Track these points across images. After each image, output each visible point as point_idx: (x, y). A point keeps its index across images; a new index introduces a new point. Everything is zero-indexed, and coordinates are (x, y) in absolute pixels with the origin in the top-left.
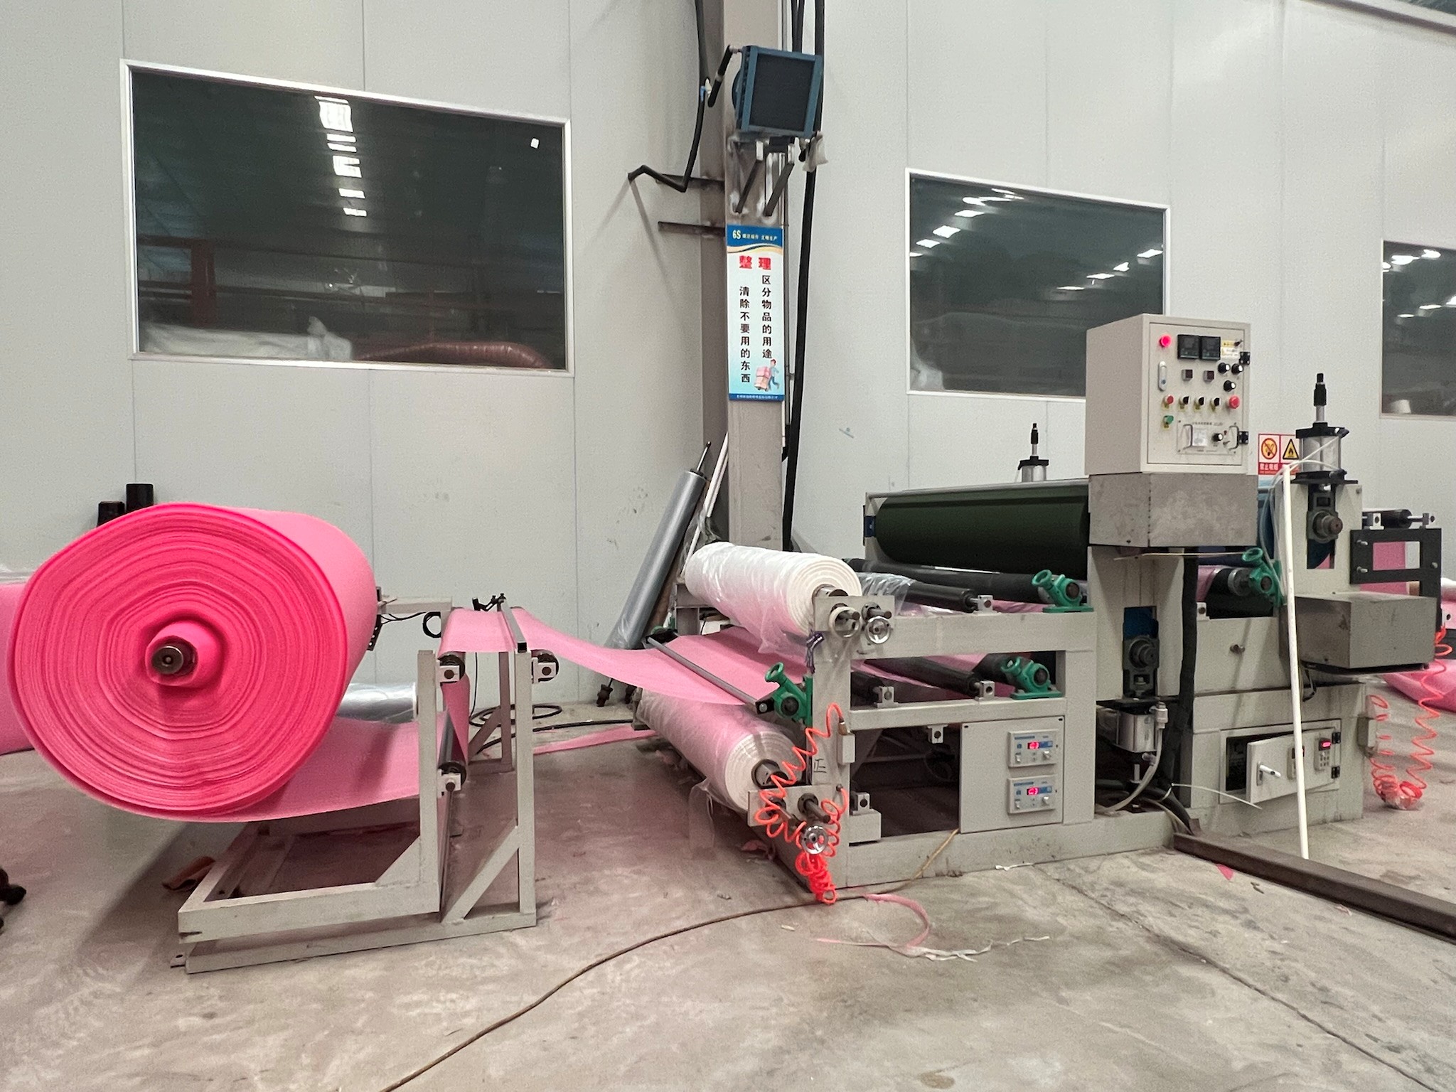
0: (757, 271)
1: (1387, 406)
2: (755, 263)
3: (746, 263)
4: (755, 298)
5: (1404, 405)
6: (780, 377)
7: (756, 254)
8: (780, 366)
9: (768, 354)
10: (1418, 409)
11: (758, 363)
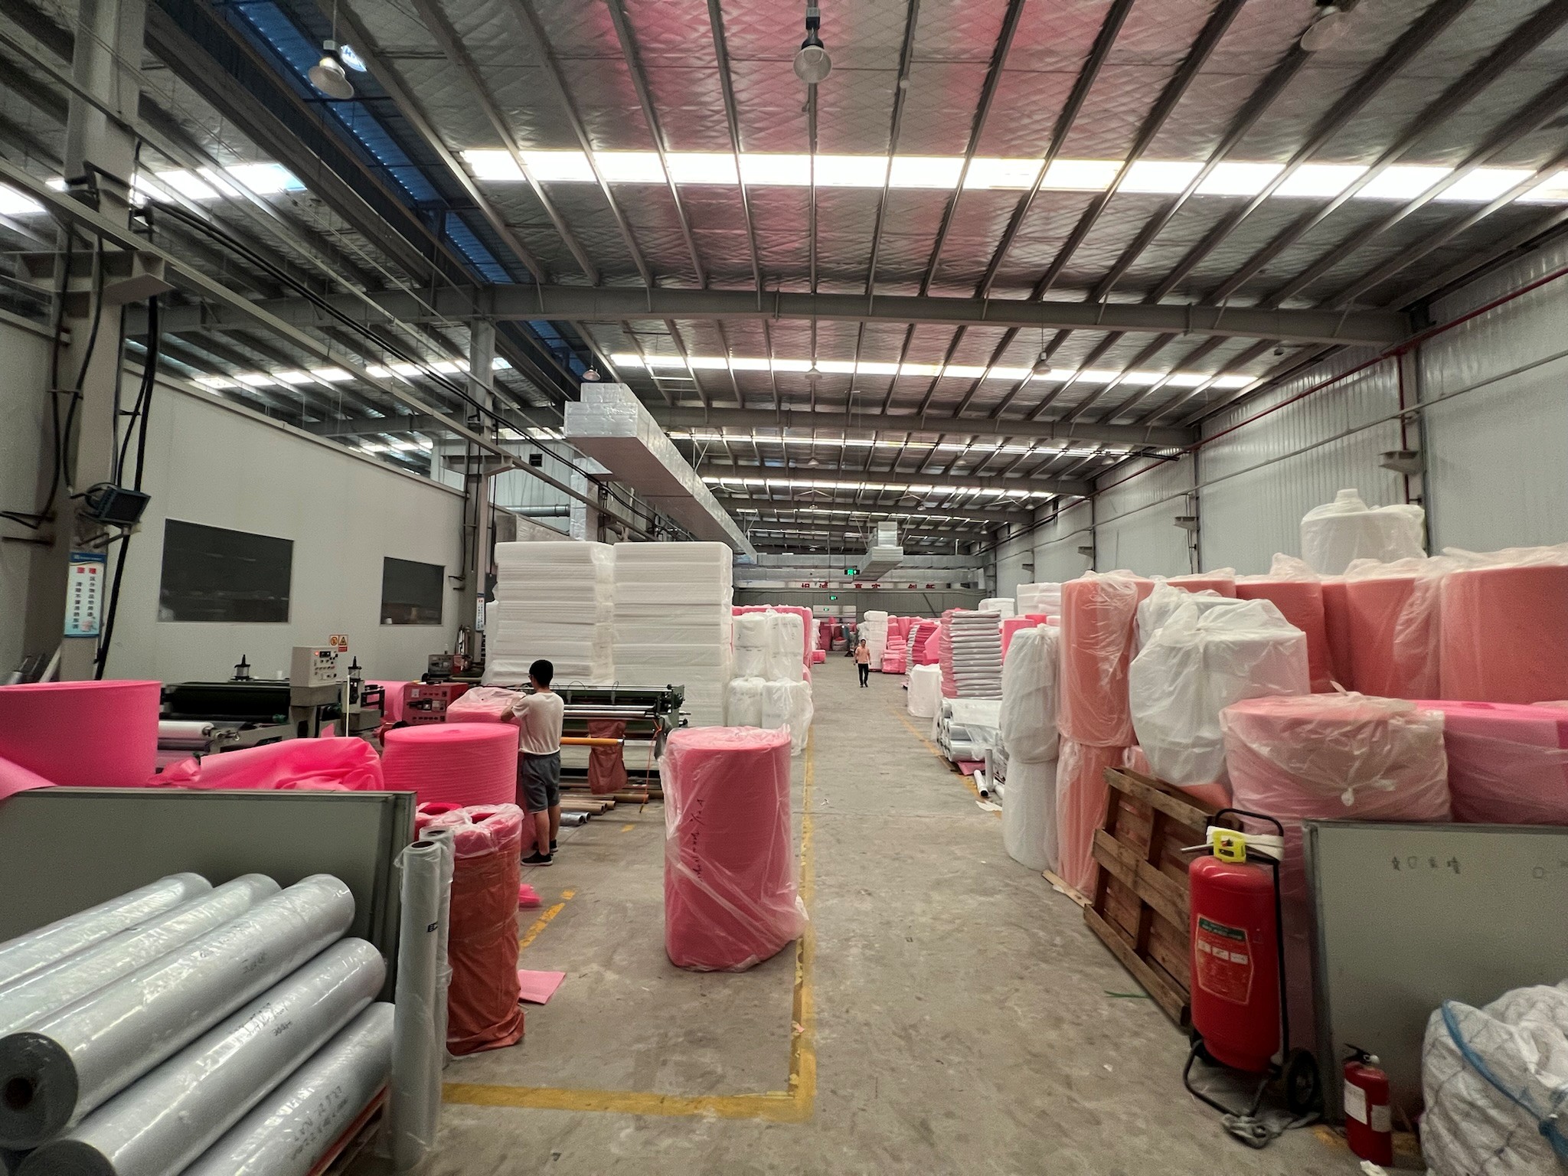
0: (87, 575)
1: (383, 622)
2: (87, 571)
3: (81, 571)
4: (86, 588)
5: (389, 621)
6: (97, 625)
7: (87, 567)
8: (98, 620)
9: (90, 614)
10: (395, 623)
11: (84, 618)
